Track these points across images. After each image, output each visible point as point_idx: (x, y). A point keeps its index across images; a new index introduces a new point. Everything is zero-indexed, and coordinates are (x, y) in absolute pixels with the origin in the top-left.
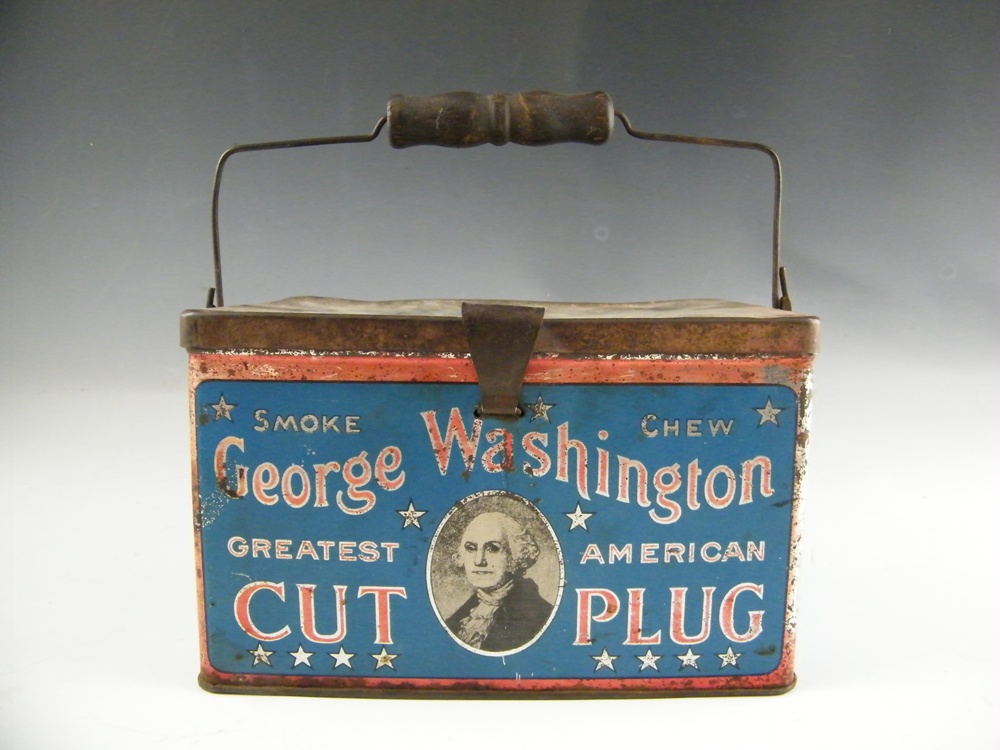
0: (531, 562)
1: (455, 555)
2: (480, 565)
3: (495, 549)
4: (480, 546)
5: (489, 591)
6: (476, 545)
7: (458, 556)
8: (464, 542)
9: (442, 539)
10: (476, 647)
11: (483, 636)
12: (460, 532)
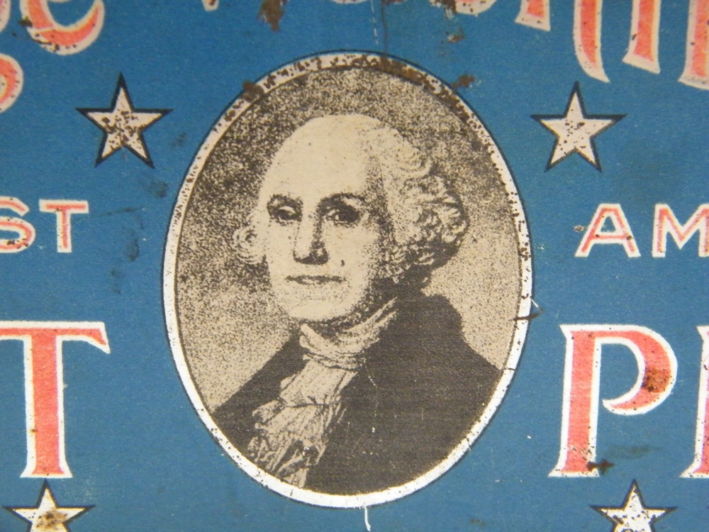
0: (445, 252)
1: (241, 233)
2: (308, 261)
3: (349, 216)
4: (309, 208)
5: (331, 329)
6: (296, 205)
7: (250, 235)
8: (264, 196)
9: (206, 189)
10: (296, 483)
11: (312, 452)
12: (256, 168)
